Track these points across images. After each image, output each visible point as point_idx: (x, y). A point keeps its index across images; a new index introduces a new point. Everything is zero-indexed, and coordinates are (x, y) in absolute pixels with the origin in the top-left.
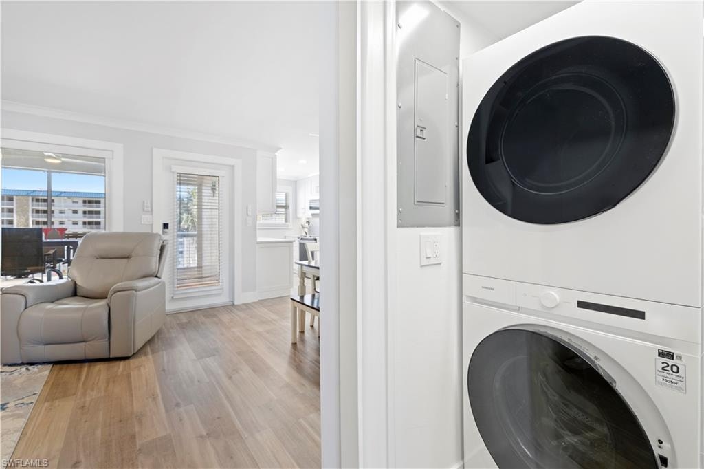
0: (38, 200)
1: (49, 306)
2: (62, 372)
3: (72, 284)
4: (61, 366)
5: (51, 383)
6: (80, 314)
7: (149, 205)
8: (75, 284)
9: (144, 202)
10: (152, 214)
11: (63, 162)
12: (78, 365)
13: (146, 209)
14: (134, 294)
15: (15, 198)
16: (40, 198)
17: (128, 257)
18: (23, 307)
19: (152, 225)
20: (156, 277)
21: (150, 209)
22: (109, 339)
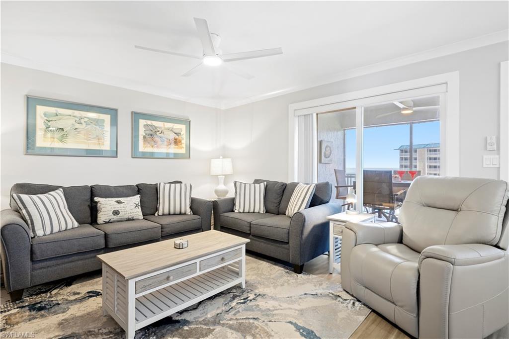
0: (430, 151)
1: (374, 249)
2: (373, 326)
3: (398, 230)
4: (377, 316)
5: (360, 334)
6: (390, 269)
7: (494, 141)
8: (402, 231)
9: (486, 139)
10: (499, 154)
11: (415, 112)
12: (390, 326)
13: (489, 147)
14: (449, 268)
15: (418, 150)
16: (432, 149)
17: (457, 210)
18: (354, 244)
19: (499, 168)
20: (497, 246)
21: (495, 147)
22: (418, 315)
